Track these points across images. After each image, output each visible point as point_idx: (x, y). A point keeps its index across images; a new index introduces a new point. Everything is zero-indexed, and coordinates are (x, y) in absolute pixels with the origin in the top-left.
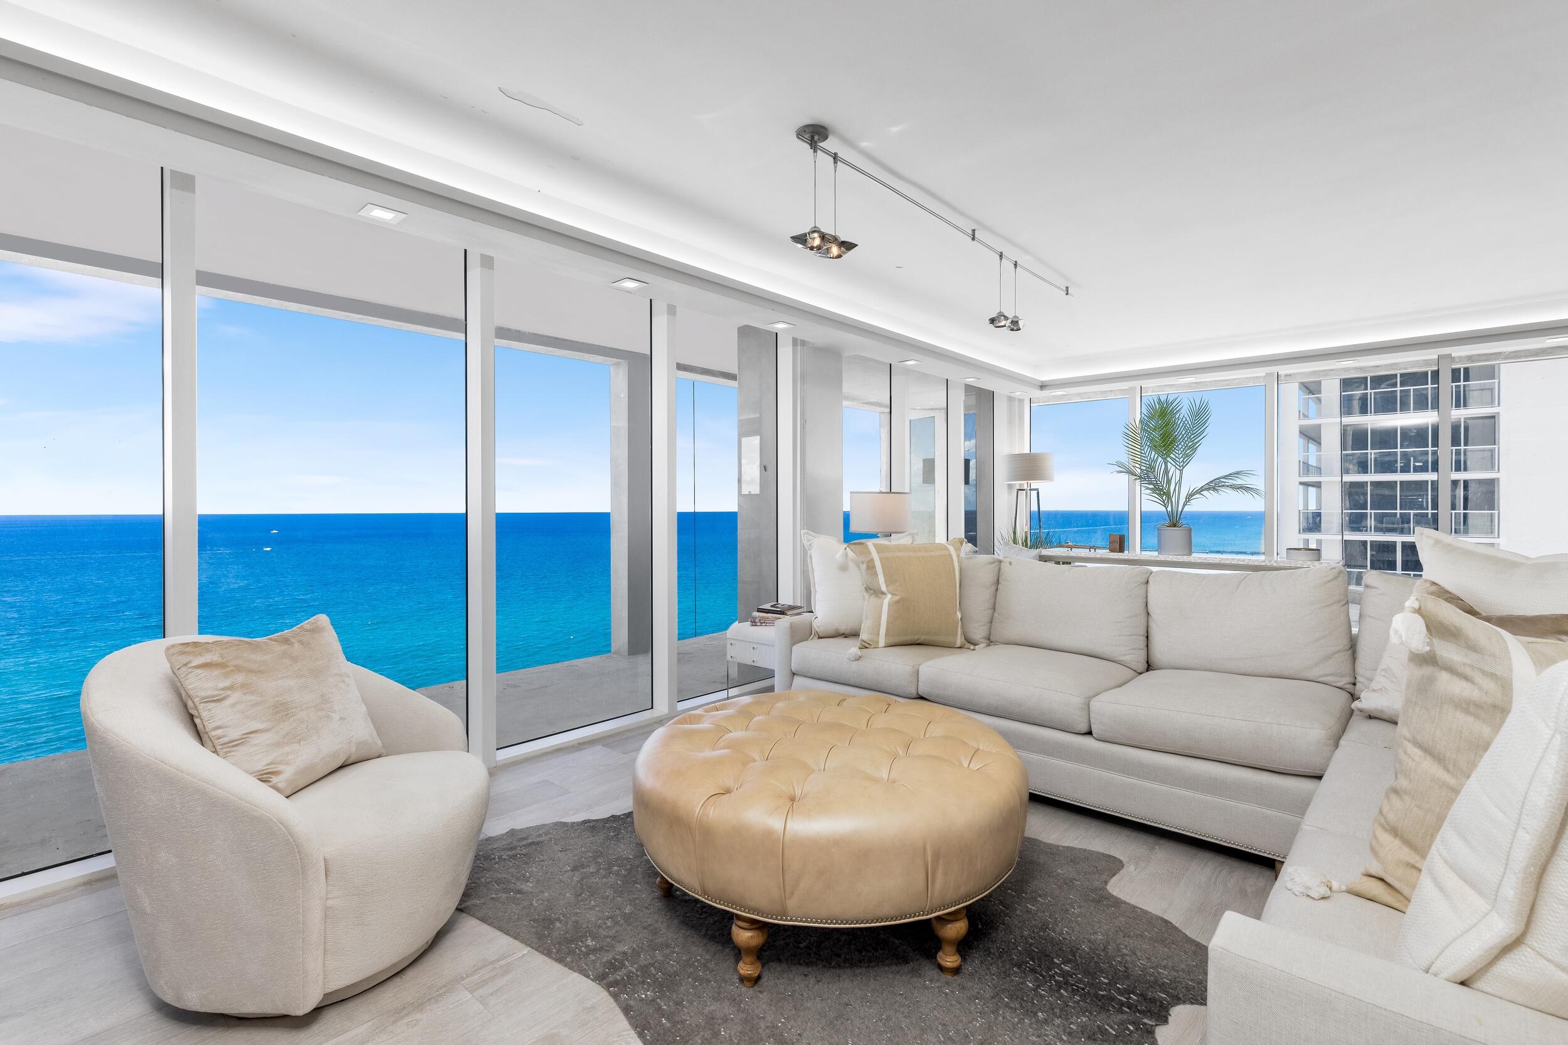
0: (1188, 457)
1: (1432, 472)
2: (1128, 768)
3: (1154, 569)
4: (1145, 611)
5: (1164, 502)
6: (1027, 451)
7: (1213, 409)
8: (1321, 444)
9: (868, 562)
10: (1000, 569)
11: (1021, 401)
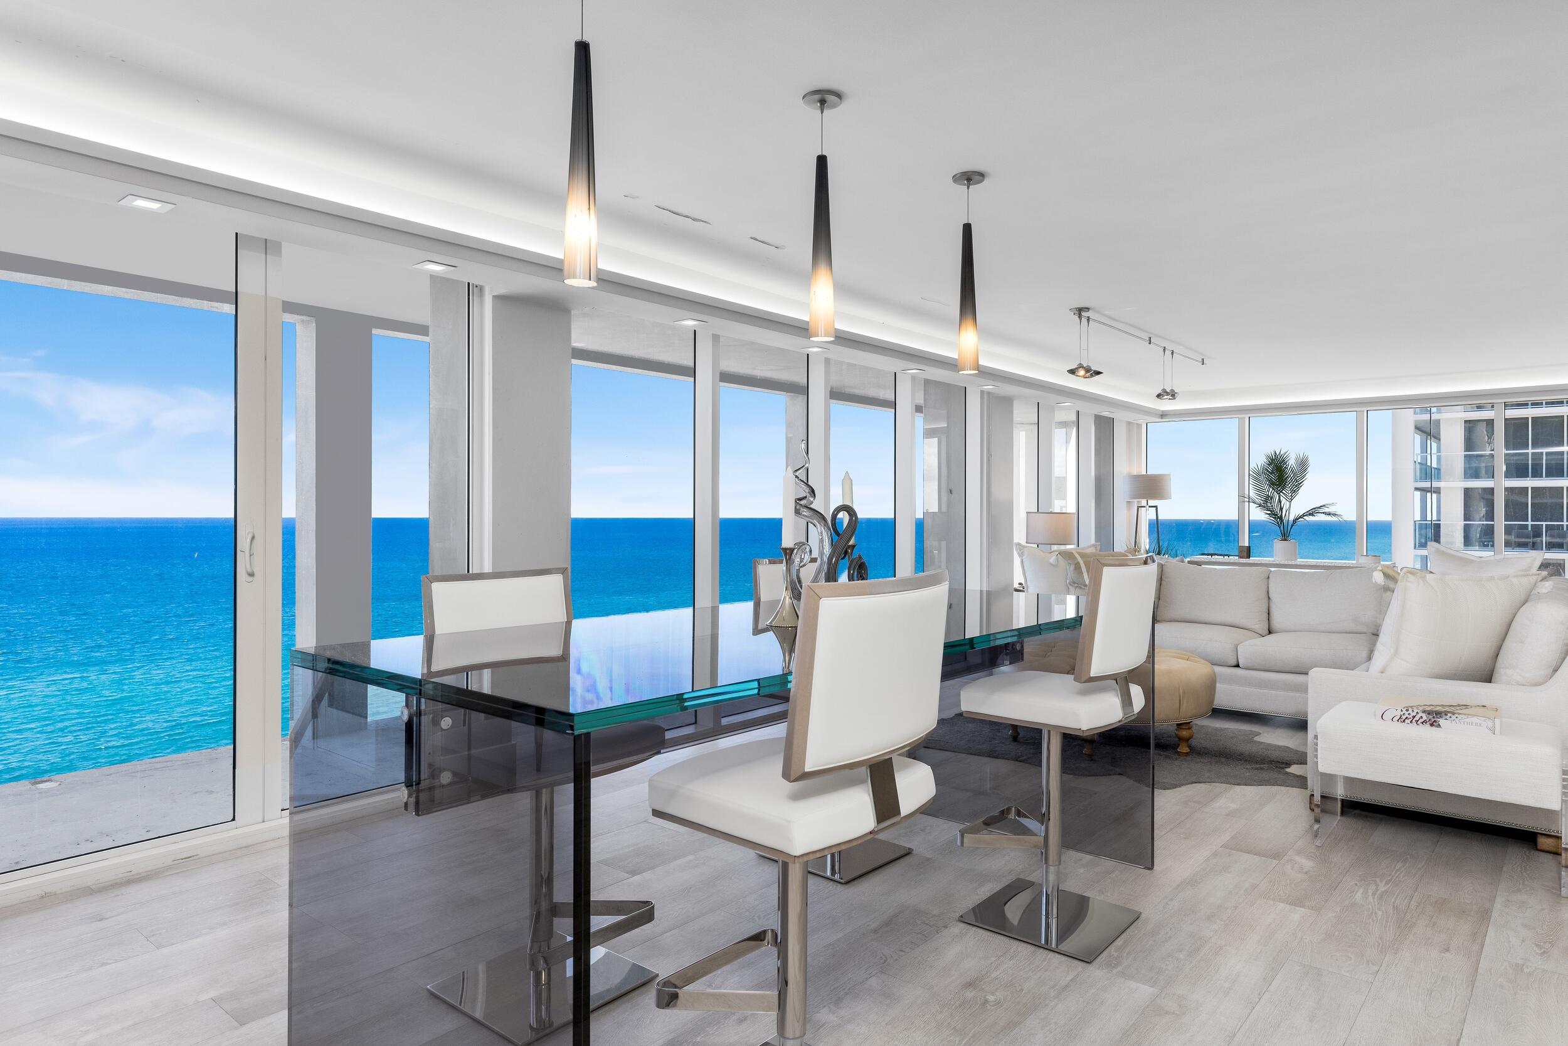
0: (1294, 493)
2: (1261, 684)
3: (1272, 569)
4: (1267, 596)
5: (1278, 523)
6: (1144, 473)
7: (1311, 462)
8: (1440, 440)
9: (1076, 564)
10: (1162, 570)
11: (1139, 426)
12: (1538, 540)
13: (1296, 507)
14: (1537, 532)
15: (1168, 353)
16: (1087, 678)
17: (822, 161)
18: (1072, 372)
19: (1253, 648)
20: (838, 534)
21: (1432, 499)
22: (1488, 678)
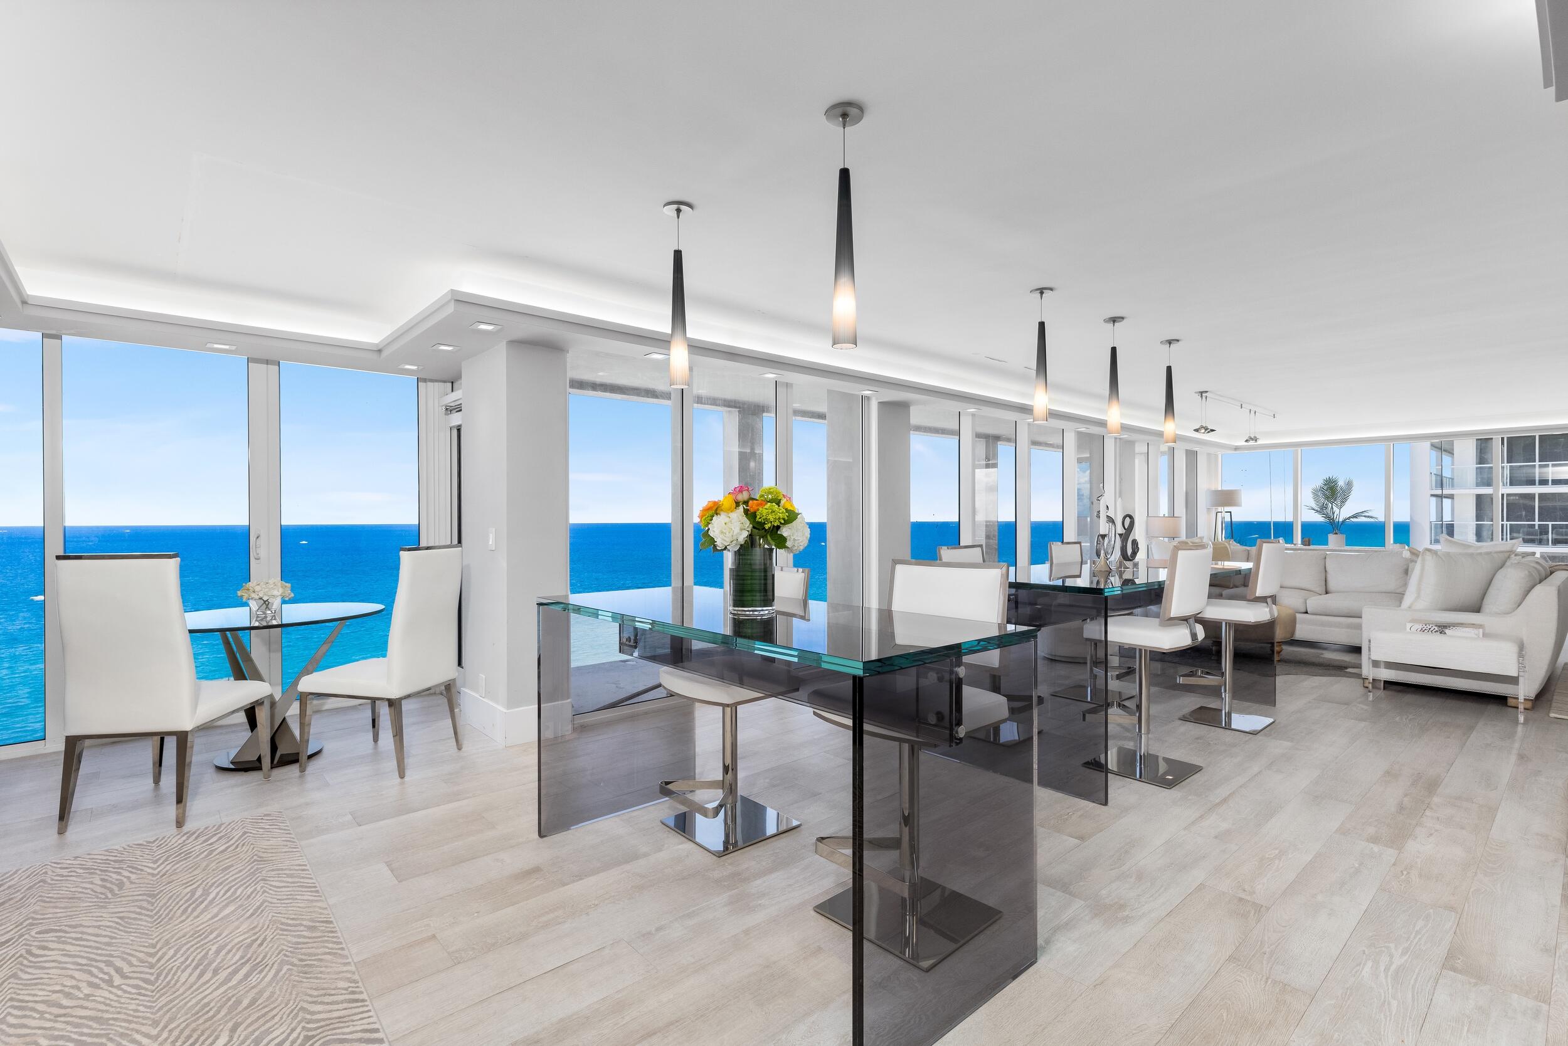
0: (1343, 502)
1: (1539, 485)
2: (1323, 624)
3: (1328, 553)
4: (1324, 569)
5: (1331, 523)
6: (1221, 488)
7: (1355, 483)
11: (1217, 454)
12: (1545, 537)
13: (1344, 513)
14: (1544, 530)
15: (1252, 412)
16: (1253, 597)
17: (1114, 350)
18: (1197, 430)
19: (1315, 602)
20: (1125, 529)
21: (1447, 502)
22: (1477, 609)
